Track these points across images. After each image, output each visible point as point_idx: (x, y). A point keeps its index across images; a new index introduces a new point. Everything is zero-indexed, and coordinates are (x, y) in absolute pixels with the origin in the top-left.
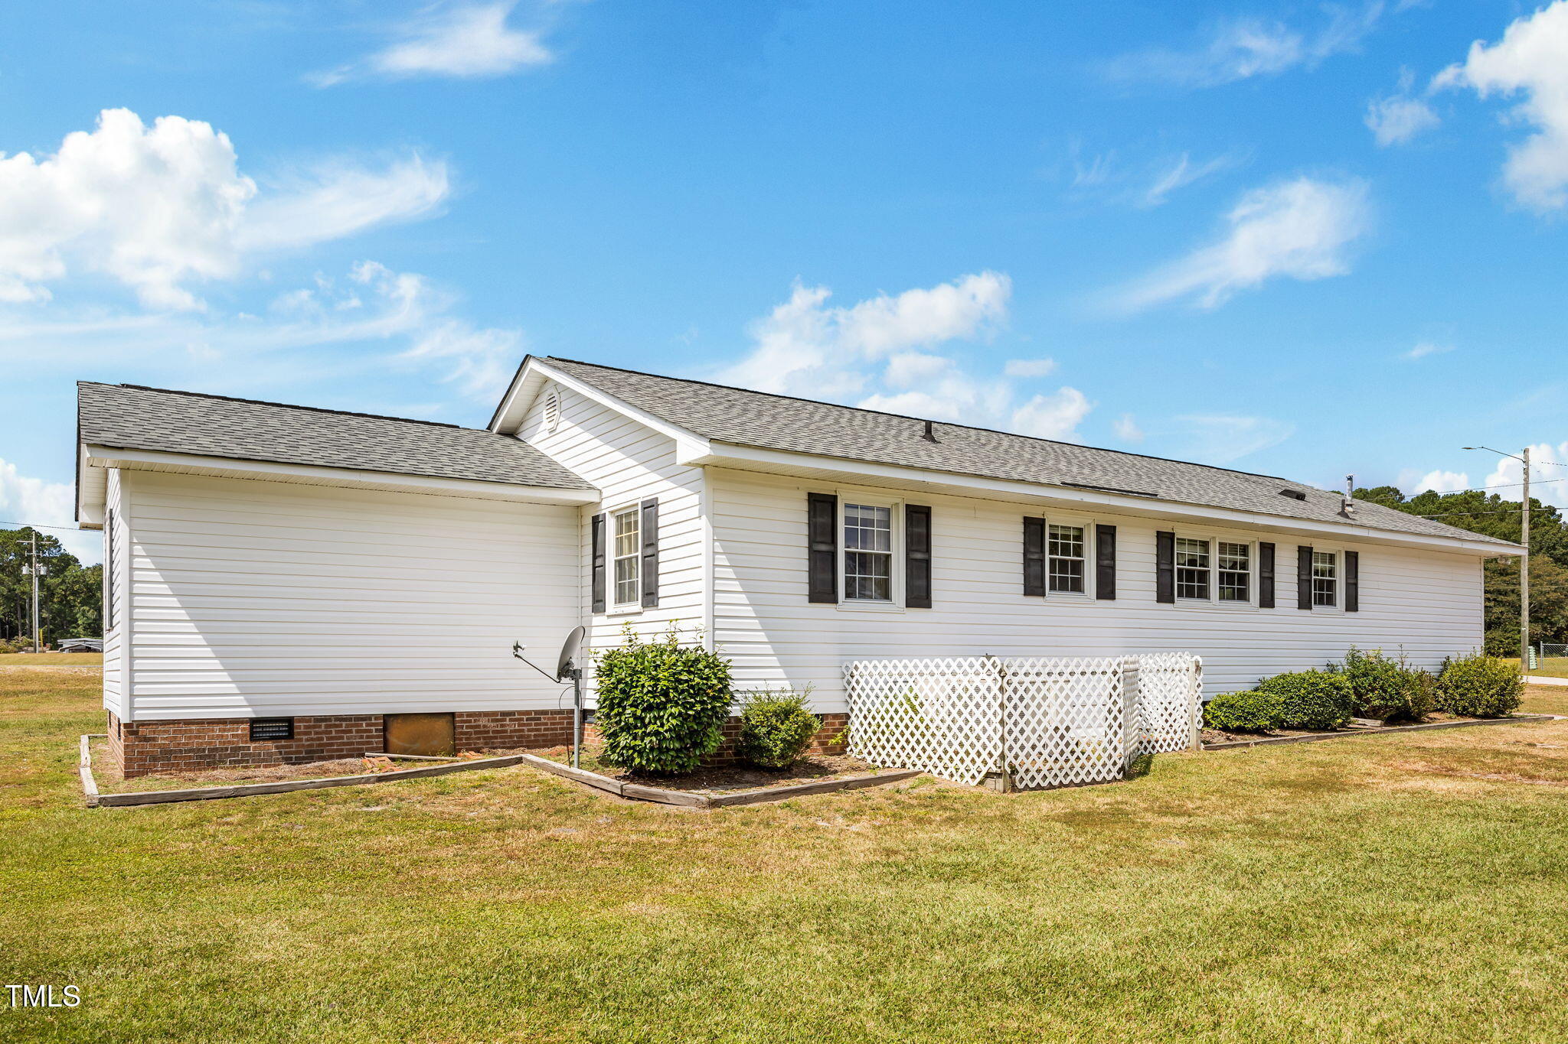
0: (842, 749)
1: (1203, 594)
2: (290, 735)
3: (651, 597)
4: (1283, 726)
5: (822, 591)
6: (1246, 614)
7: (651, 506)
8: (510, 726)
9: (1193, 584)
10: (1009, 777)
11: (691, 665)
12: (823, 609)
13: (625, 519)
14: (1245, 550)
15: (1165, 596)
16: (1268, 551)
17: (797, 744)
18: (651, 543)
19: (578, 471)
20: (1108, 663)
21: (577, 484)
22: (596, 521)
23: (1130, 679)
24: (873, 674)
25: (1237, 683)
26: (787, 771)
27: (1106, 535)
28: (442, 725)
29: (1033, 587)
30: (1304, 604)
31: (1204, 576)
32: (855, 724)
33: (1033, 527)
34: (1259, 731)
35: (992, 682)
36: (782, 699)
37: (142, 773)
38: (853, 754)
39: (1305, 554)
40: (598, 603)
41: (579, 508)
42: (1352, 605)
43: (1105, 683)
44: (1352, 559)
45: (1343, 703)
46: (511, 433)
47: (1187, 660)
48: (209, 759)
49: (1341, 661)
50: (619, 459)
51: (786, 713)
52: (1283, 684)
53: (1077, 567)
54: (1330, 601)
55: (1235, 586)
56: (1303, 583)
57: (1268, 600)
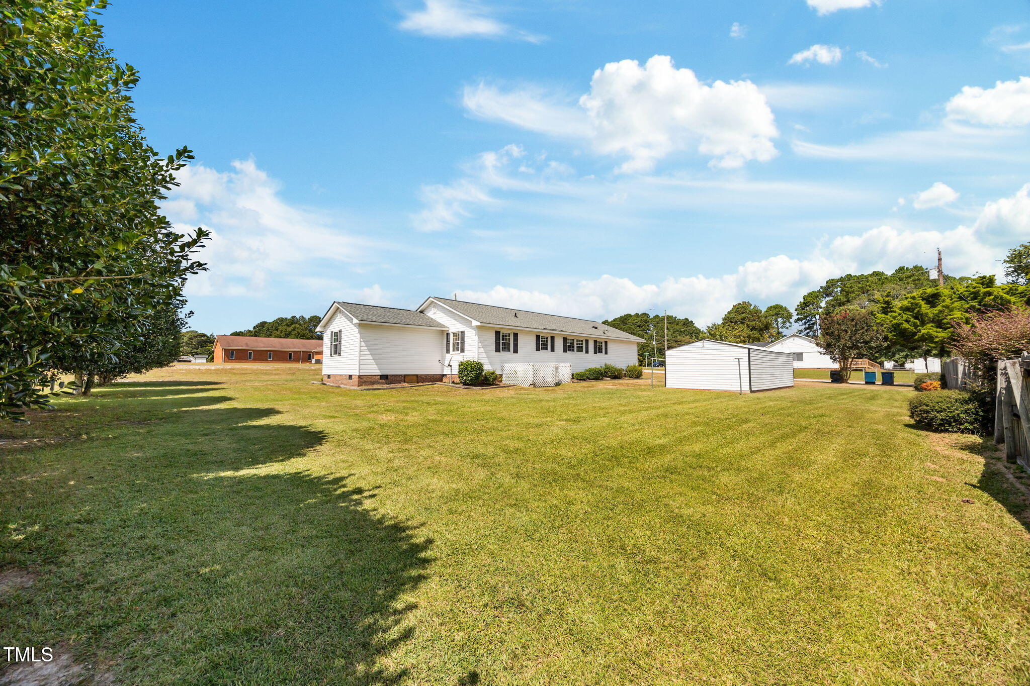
0: (501, 381)
1: (573, 350)
2: (387, 378)
3: (463, 351)
4: (589, 379)
5: (497, 350)
6: (582, 355)
7: (463, 332)
8: (428, 378)
9: (571, 349)
10: (534, 385)
11: (477, 364)
12: (498, 353)
13: (456, 335)
14: (582, 341)
15: (565, 351)
16: (587, 341)
17: (494, 379)
18: (463, 339)
19: (442, 323)
20: (552, 364)
21: (443, 326)
22: (448, 334)
23: (557, 368)
24: (508, 366)
25: (580, 369)
26: (493, 384)
27: (553, 338)
28: (415, 377)
29: (538, 349)
30: (595, 353)
31: (573, 347)
32: (504, 376)
33: (538, 337)
34: (584, 380)
35: (531, 367)
36: (491, 371)
37: (361, 385)
38: (503, 382)
39: (595, 342)
40: (448, 351)
41: (443, 331)
42: (606, 353)
43: (552, 368)
44: (606, 343)
45: (602, 374)
46: (421, 312)
47: (568, 364)
48: (373, 383)
49: (603, 366)
50: (454, 322)
51: (493, 373)
52: (589, 370)
53: (547, 345)
54: (601, 352)
55: (580, 349)
56: (595, 348)
57: (587, 352)
